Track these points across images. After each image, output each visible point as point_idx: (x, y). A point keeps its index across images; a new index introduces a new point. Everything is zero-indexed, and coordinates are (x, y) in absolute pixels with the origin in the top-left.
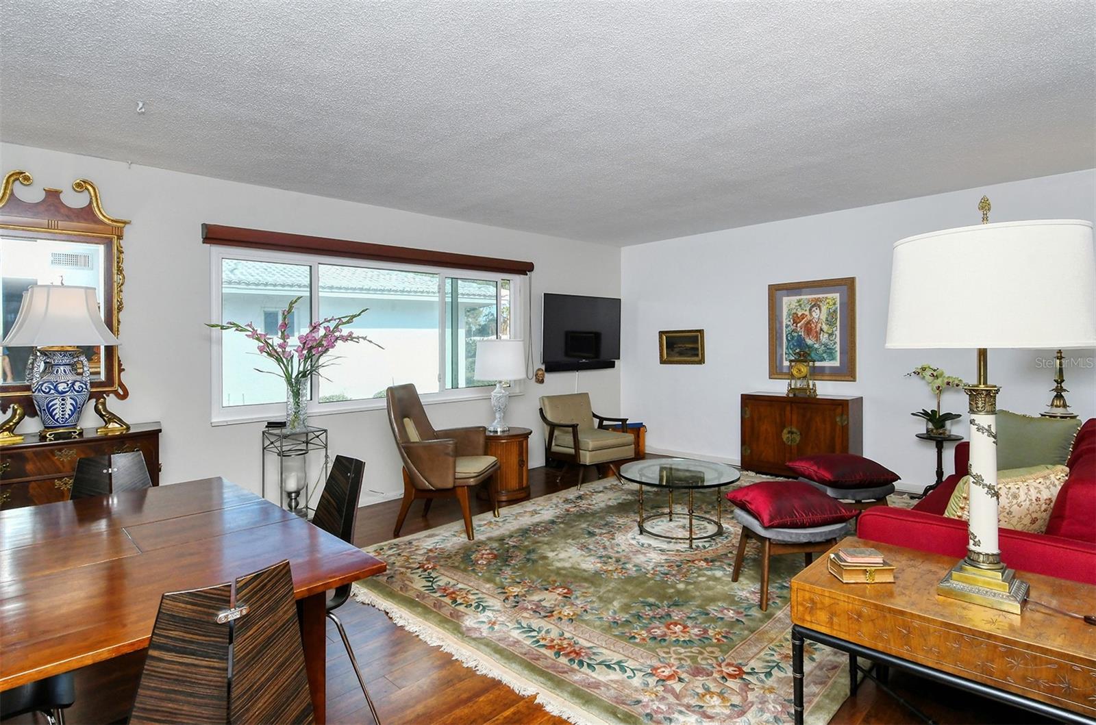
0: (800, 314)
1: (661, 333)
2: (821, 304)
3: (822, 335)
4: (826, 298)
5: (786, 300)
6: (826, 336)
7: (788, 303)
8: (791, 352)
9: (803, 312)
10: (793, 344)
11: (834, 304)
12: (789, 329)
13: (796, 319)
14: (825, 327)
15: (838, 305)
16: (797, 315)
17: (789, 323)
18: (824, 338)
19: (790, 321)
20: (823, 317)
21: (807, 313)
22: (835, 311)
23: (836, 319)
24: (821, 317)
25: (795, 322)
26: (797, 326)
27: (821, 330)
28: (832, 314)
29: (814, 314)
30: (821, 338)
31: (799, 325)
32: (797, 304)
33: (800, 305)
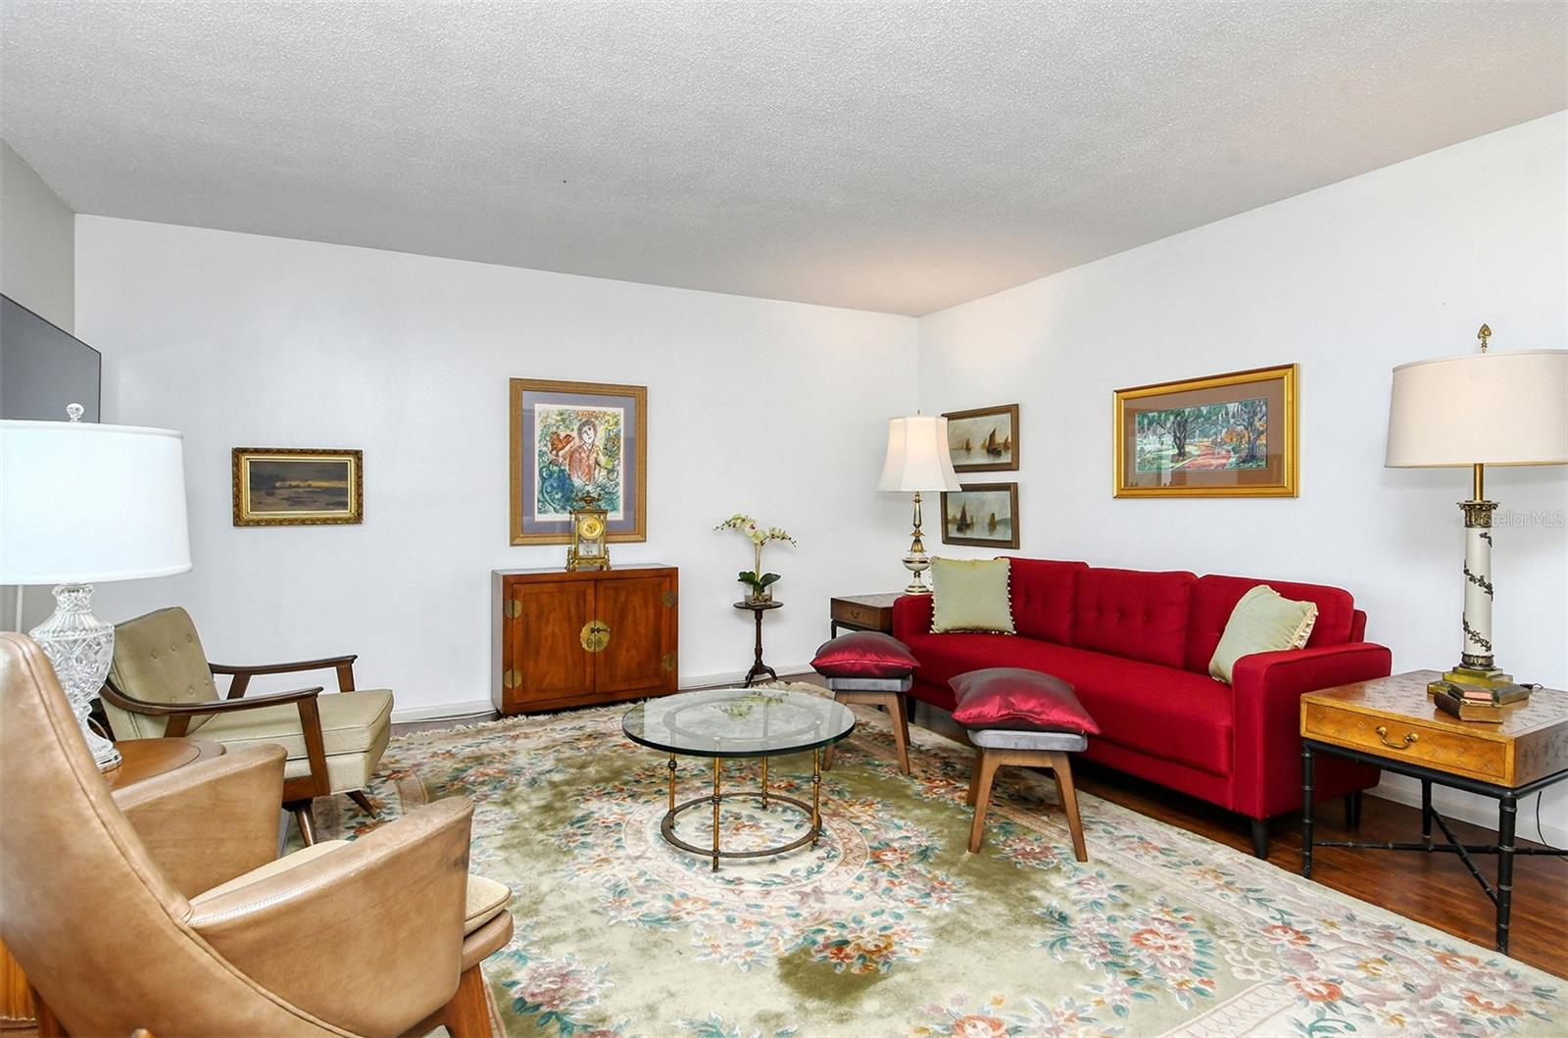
0: (562, 435)
1: (238, 453)
2: (597, 422)
3: (597, 470)
4: (605, 413)
5: (539, 408)
6: (604, 472)
7: (545, 412)
8: (547, 497)
9: (568, 432)
10: (552, 485)
11: (617, 424)
12: (545, 459)
13: (557, 443)
14: (603, 460)
15: (622, 426)
16: (558, 436)
17: (545, 449)
18: (600, 476)
19: (546, 445)
20: (600, 443)
21: (575, 434)
22: (617, 435)
23: (619, 448)
24: (597, 443)
25: (554, 447)
26: (557, 455)
27: (597, 463)
28: (612, 441)
29: (585, 436)
30: (596, 475)
31: (560, 453)
32: (559, 418)
33: (563, 420)
